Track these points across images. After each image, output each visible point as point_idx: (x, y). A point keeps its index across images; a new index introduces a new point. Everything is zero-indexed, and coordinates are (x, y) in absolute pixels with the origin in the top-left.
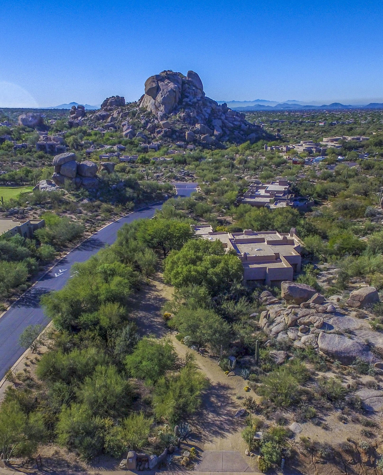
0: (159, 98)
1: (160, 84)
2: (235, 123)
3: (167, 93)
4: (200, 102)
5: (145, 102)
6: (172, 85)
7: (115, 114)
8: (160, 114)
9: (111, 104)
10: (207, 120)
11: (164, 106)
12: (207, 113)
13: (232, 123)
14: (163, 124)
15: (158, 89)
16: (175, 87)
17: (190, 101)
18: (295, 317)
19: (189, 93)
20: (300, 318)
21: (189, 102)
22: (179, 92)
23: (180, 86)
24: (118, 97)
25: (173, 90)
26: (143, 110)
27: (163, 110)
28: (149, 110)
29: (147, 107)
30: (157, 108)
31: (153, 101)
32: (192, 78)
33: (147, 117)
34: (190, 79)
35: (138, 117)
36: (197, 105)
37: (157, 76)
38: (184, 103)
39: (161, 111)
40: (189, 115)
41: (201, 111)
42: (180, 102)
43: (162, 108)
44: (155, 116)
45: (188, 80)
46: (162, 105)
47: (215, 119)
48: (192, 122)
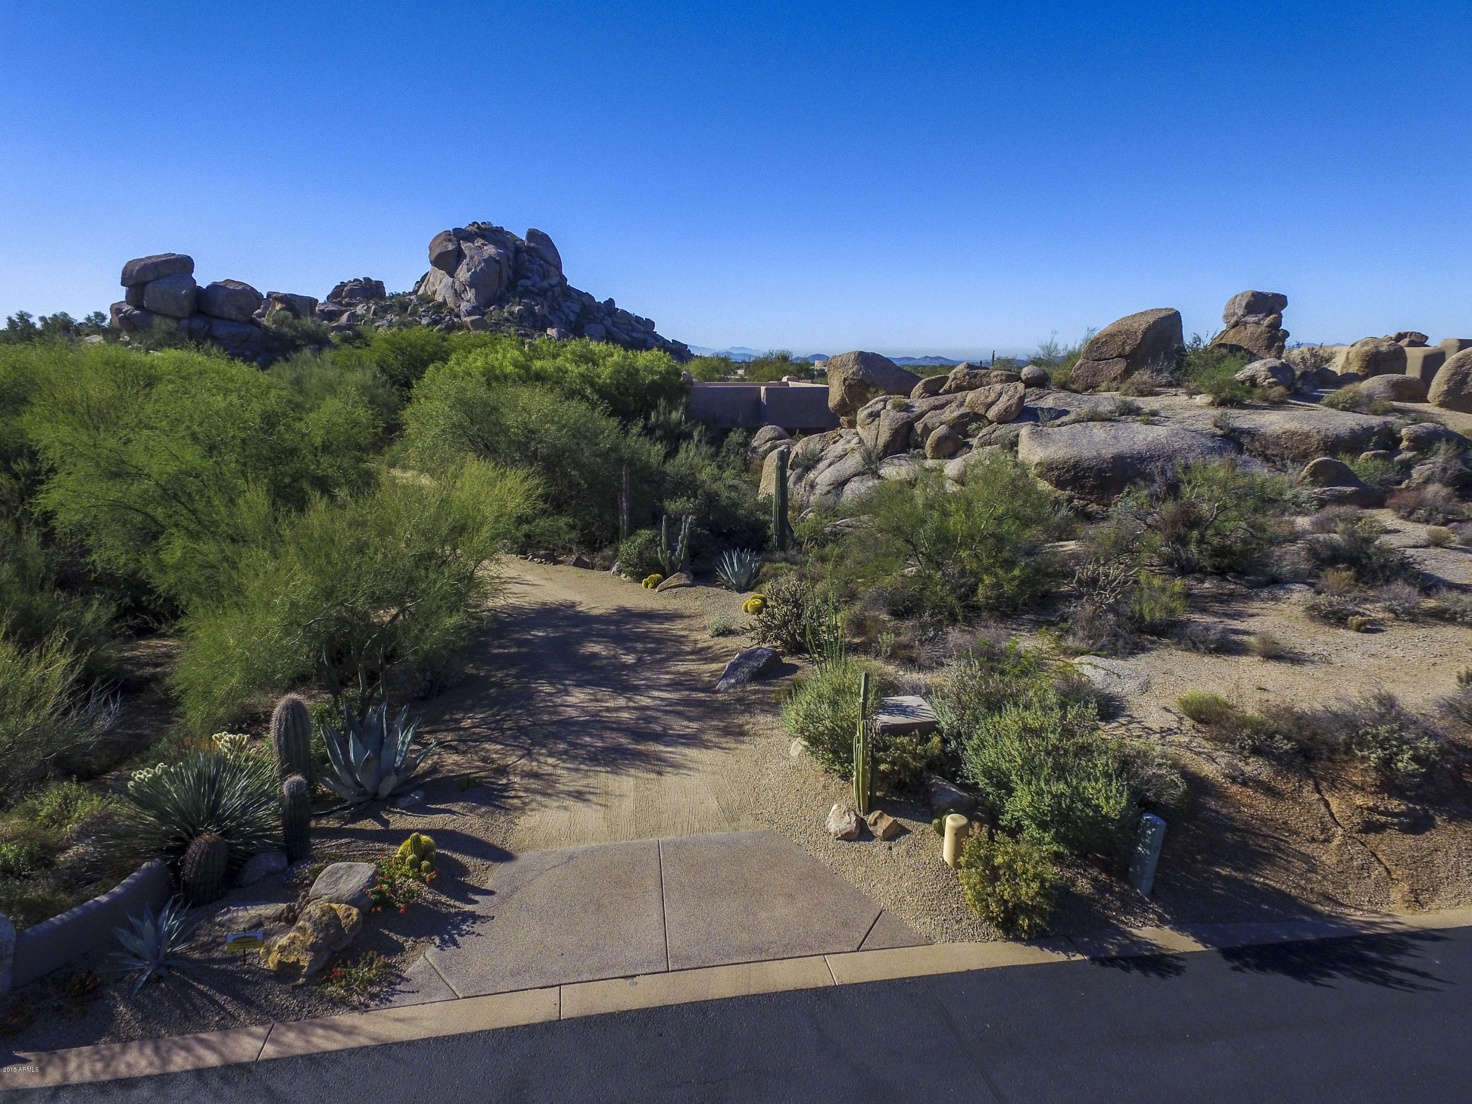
0: (463, 274)
1: (465, 246)
2: (635, 335)
3: (480, 263)
4: (556, 289)
5: (430, 285)
6: (490, 250)
7: (360, 310)
8: (464, 306)
9: (352, 293)
10: (573, 325)
11: (473, 290)
12: (574, 312)
13: (627, 334)
14: (472, 322)
15: (459, 255)
16: (499, 254)
17: (533, 286)
18: (904, 414)
19: (532, 271)
20: (922, 415)
21: (532, 288)
22: (509, 266)
23: (511, 255)
24: (367, 280)
25: (494, 259)
26: (426, 299)
27: (473, 300)
28: (439, 298)
29: (434, 293)
30: (458, 295)
31: (448, 280)
32: (537, 243)
33: (436, 312)
34: (532, 245)
35: (414, 313)
36: (550, 294)
37: (457, 231)
38: (520, 289)
39: (468, 301)
40: (530, 310)
41: (559, 305)
42: (512, 286)
43: (470, 294)
44: (453, 310)
45: (529, 247)
46: (470, 287)
47: (589, 323)
48: (539, 324)
